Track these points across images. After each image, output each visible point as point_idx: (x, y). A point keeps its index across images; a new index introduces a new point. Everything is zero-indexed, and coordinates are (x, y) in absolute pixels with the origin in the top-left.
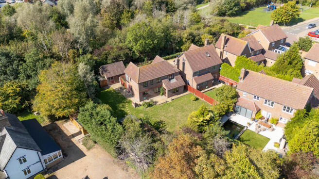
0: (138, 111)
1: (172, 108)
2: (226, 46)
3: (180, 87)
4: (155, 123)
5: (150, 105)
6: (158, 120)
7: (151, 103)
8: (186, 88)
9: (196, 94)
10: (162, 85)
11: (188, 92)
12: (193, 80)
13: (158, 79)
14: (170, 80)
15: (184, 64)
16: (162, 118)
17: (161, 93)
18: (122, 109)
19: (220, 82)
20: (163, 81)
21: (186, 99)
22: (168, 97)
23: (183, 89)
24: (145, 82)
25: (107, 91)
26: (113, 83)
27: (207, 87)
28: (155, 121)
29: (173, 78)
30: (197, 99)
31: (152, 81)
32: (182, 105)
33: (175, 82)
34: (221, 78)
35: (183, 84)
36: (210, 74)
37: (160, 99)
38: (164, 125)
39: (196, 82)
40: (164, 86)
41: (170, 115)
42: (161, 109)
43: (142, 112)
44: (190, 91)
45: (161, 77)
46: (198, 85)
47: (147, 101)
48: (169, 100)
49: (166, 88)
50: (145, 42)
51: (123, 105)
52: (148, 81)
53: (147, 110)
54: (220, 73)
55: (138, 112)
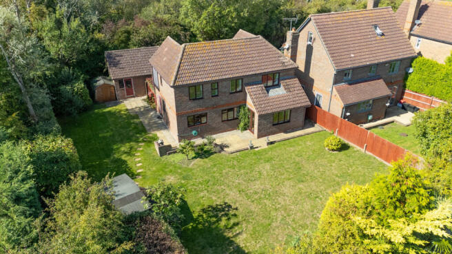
0: (166, 165)
1: (268, 166)
2: (417, 22)
3: (296, 109)
4: (204, 211)
5: (202, 153)
6: (217, 201)
7: (206, 148)
8: (311, 114)
9: (340, 133)
10: (245, 100)
11: (317, 127)
12: (335, 92)
13: (235, 81)
14: (268, 88)
15: (309, 50)
16: (232, 197)
17: (242, 124)
18: (124, 157)
19: (405, 108)
20: (247, 89)
21: (309, 143)
22: (260, 136)
23: (301, 117)
24: (195, 86)
25: (109, 112)
26: (130, 94)
27: (370, 117)
28: (206, 204)
29: (278, 86)
30: (344, 147)
31: (215, 84)
32: (297, 159)
33: (283, 96)
34: (408, 99)
35: (305, 101)
36: (381, 83)
37: (235, 139)
38: (232, 221)
39: (343, 98)
40: (250, 103)
41: (257, 186)
42: (233, 167)
43: (174, 169)
44: (324, 124)
45: (242, 78)
46: (347, 108)
47: (198, 141)
48: (262, 143)
49: (254, 109)
50: (220, 13)
51: (131, 148)
52: (203, 84)
53: (190, 166)
54: (408, 83)
55: (164, 169)
